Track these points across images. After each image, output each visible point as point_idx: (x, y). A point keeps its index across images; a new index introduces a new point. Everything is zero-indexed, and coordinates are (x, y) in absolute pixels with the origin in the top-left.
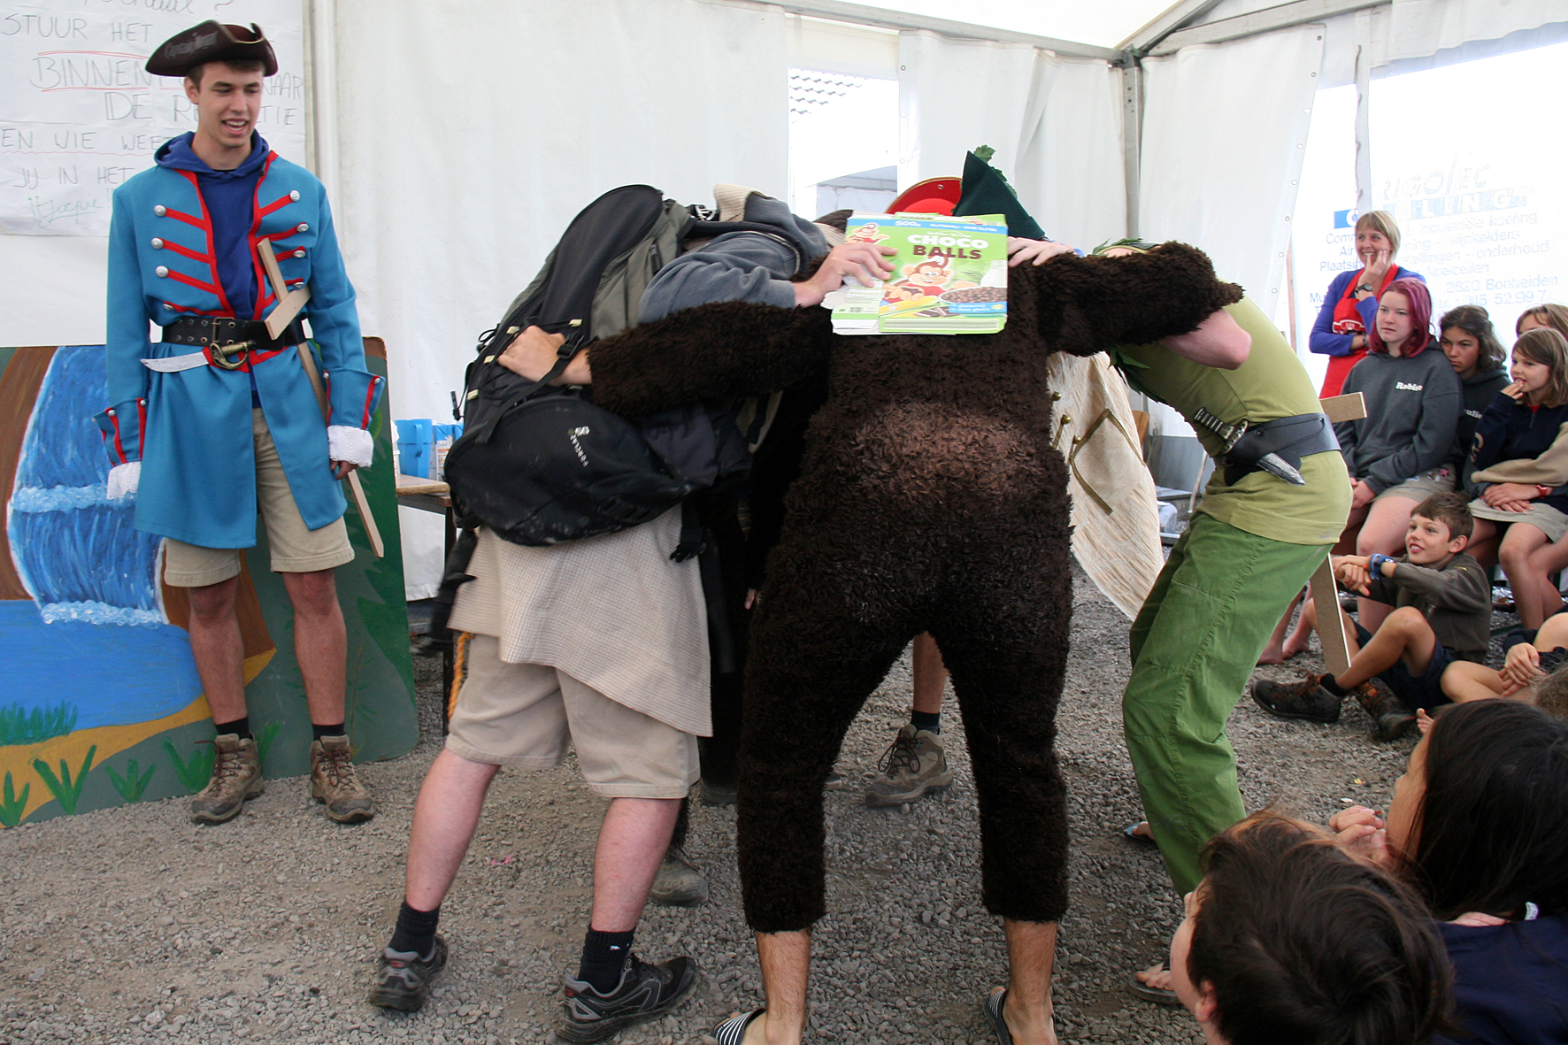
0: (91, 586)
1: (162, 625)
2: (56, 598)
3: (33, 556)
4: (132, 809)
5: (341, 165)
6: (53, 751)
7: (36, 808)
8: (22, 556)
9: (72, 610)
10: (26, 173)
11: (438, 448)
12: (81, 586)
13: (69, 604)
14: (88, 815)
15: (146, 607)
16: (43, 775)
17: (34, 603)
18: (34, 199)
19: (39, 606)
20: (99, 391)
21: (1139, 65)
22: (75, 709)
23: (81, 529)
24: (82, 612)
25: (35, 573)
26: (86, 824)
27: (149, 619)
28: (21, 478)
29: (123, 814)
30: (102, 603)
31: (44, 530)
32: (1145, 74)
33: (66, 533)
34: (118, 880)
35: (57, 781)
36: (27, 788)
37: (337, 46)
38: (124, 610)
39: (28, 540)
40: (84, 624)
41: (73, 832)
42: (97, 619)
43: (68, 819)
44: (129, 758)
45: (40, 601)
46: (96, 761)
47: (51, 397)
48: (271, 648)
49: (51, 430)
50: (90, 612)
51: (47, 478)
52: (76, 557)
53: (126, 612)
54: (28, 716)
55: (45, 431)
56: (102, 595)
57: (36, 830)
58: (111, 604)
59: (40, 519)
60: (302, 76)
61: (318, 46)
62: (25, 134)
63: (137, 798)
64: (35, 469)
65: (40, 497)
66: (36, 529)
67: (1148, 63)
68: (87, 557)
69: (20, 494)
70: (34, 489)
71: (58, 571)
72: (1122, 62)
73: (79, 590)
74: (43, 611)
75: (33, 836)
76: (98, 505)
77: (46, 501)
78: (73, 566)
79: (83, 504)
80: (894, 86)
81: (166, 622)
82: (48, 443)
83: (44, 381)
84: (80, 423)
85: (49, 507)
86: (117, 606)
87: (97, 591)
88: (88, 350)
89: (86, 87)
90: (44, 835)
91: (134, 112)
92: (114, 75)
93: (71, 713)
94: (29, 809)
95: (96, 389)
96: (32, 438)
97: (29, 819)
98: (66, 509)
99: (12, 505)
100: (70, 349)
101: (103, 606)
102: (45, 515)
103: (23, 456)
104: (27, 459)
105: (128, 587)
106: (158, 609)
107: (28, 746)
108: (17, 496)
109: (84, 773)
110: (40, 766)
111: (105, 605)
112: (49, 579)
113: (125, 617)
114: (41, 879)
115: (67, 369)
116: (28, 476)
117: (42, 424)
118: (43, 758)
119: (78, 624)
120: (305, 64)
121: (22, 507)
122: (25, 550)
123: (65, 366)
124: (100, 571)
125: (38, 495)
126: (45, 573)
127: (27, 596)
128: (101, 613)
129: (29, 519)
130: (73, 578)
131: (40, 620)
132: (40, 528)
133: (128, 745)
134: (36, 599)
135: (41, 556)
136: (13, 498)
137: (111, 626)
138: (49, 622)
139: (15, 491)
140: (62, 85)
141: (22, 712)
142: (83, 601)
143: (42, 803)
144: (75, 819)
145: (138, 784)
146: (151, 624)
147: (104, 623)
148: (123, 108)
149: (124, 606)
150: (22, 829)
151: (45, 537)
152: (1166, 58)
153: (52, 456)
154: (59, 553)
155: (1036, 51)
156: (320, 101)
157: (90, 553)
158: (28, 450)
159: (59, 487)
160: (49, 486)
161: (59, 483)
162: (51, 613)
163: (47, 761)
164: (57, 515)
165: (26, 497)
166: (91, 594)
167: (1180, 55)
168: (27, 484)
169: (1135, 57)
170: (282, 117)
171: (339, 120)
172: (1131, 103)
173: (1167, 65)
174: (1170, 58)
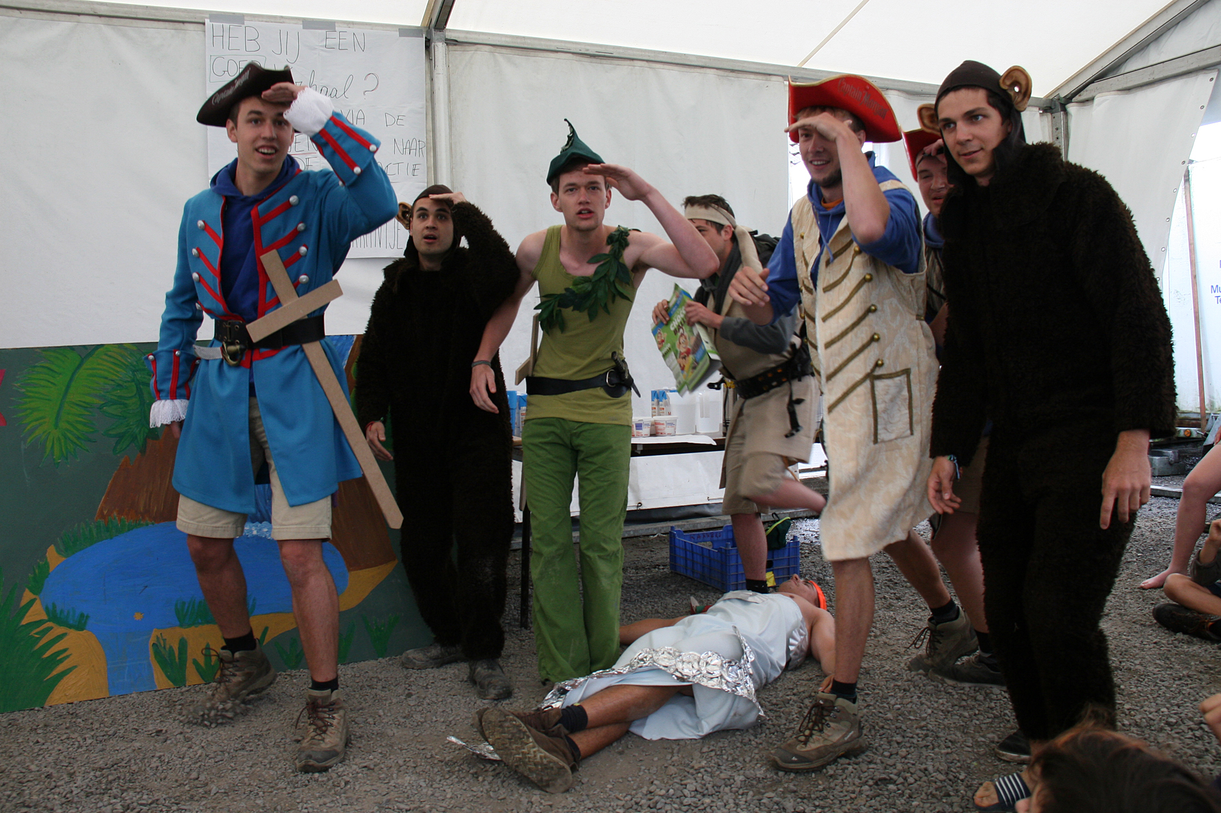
9: (253, 528)
11: (521, 412)
12: (262, 511)
13: (251, 524)
21: (1065, 110)
22: (254, 599)
24: (261, 530)
29: (285, 678)
32: (1069, 117)
37: (450, 118)
40: (261, 538)
44: (291, 638)
46: (268, 639)
48: (394, 560)
50: (266, 530)
60: (425, 140)
61: (437, 118)
63: (296, 667)
67: (1072, 108)
72: (1050, 108)
119: (257, 538)
120: (427, 130)
142: (261, 523)
145: (297, 657)
152: (1086, 103)
156: (439, 157)
167: (1096, 100)
169: (1061, 104)
170: (411, 168)
171: (452, 171)
172: (1059, 140)
173: (1086, 109)
174: (1089, 103)
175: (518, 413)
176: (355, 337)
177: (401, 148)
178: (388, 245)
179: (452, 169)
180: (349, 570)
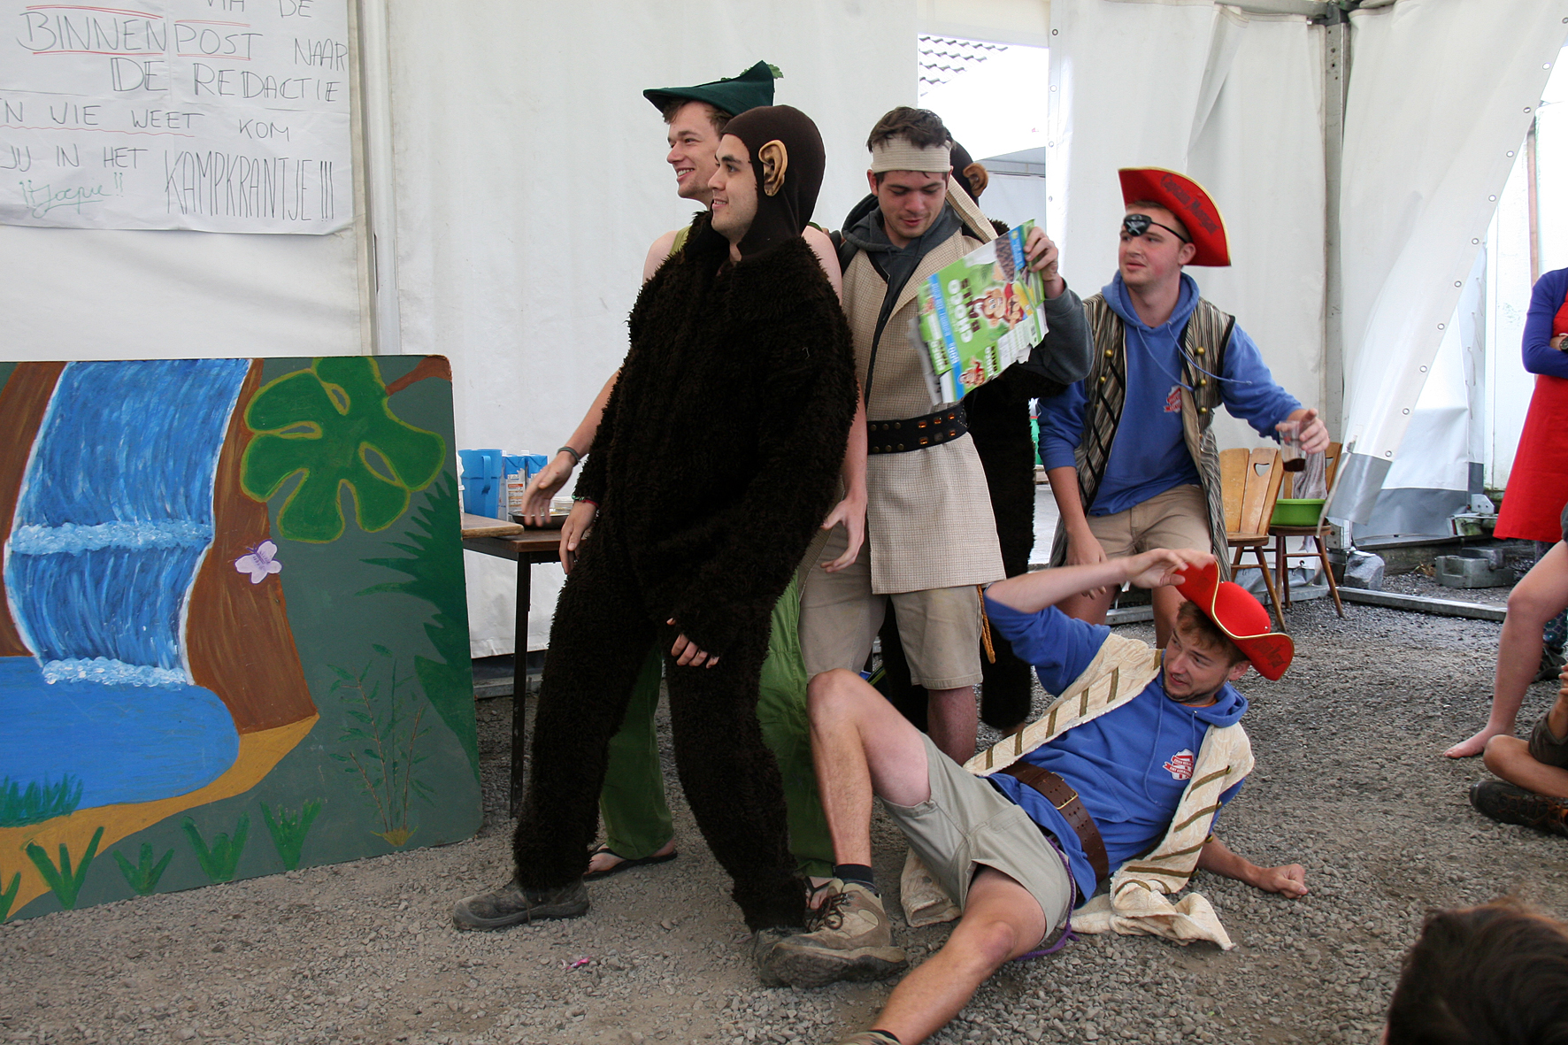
0: (103, 641)
1: (186, 686)
2: (61, 654)
3: (34, 605)
4: (147, 902)
5: (393, 150)
6: (50, 834)
7: (27, 902)
8: (21, 605)
9: (80, 668)
10: (16, 153)
11: (507, 483)
12: (92, 641)
13: (77, 662)
14: (91, 909)
15: (167, 665)
16: (37, 863)
17: (34, 659)
18: (26, 184)
19: (40, 663)
20: (115, 415)
21: (1346, 20)
22: (79, 784)
23: (92, 573)
24: (92, 670)
25: (37, 625)
26: (89, 921)
27: (171, 679)
28: (21, 514)
29: (134, 908)
30: (116, 660)
31: (48, 574)
32: (1353, 31)
33: (75, 578)
34: (127, 986)
35: (55, 869)
36: (17, 878)
37: (387, 8)
38: (141, 668)
39: (28, 586)
41: (72, 930)
42: (109, 678)
43: (66, 915)
44: (141, 843)
45: (42, 658)
46: (103, 845)
47: (58, 421)
48: (313, 714)
49: (58, 459)
50: (101, 670)
51: (53, 513)
52: (85, 606)
53: (143, 671)
54: (22, 793)
55: (51, 460)
56: (116, 651)
57: (26, 928)
58: (126, 661)
59: (45, 562)
60: (346, 44)
61: (365, 7)
62: (14, 105)
63: (149, 890)
64: (39, 504)
65: (44, 537)
66: (39, 573)
67: (1358, 18)
68: (99, 606)
69: (20, 534)
70: (38, 527)
71: (64, 624)
72: (1325, 17)
73: (89, 646)
74: (45, 670)
75: (24, 937)
76: (113, 546)
77: (52, 541)
78: (83, 616)
79: (96, 545)
80: (1044, 54)
81: (191, 682)
82: (54, 475)
83: (50, 402)
84: (93, 451)
85: (54, 548)
86: (134, 664)
87: (110, 646)
88: (103, 366)
89: (87, 50)
90: (37, 933)
91: (146, 82)
92: (122, 37)
93: (74, 790)
94: (18, 904)
95: (112, 412)
96: (36, 468)
97: (19, 915)
98: (75, 551)
99: (9, 545)
100: (82, 365)
101: (117, 663)
102: (49, 557)
103: (24, 488)
104: (28, 492)
105: (147, 642)
106: (182, 668)
107: (21, 828)
108: (16, 535)
109: (86, 862)
110: (34, 852)
111: (120, 662)
112: (53, 633)
113: (142, 677)
114: (32, 987)
115: (78, 389)
116: (30, 513)
117: (47, 452)
118: (39, 842)
119: (87, 684)
120: (349, 28)
121: (22, 548)
122: (25, 598)
123: (76, 385)
124: (115, 623)
125: (42, 534)
126: (49, 625)
127: (26, 652)
128: (115, 672)
129: (30, 563)
130: (82, 630)
131: (41, 680)
132: (44, 572)
133: (141, 827)
134: (37, 655)
135: (44, 606)
136: (11, 538)
137: (125, 689)
138: (52, 682)
139: (14, 529)
140: (57, 47)
141: (15, 788)
142: (93, 658)
143: (35, 896)
144: (75, 915)
145: (151, 874)
146: (175, 685)
147: (118, 684)
148: (132, 77)
149: (142, 664)
150: (8, 928)
151: (49, 583)
152: (1381, 10)
153: (59, 490)
154: (65, 601)
155: (1218, 8)
156: (369, 73)
157: (103, 602)
158: (30, 481)
159: (67, 526)
160: (56, 524)
161: (68, 521)
162: (54, 673)
163: (42, 845)
164: (64, 557)
165: (29, 536)
166: (103, 650)
167: (1399, 7)
168: (28, 523)
169: (1342, 11)
170: (323, 92)
171: (390, 97)
172: (1335, 69)
173: (1381, 18)
174: (1386, 9)
175: (504, 484)
176: (250, 362)
177: (306, 54)
178: (286, 214)
179: (391, 92)
180: (241, 733)
